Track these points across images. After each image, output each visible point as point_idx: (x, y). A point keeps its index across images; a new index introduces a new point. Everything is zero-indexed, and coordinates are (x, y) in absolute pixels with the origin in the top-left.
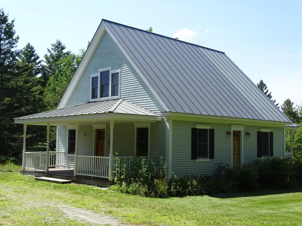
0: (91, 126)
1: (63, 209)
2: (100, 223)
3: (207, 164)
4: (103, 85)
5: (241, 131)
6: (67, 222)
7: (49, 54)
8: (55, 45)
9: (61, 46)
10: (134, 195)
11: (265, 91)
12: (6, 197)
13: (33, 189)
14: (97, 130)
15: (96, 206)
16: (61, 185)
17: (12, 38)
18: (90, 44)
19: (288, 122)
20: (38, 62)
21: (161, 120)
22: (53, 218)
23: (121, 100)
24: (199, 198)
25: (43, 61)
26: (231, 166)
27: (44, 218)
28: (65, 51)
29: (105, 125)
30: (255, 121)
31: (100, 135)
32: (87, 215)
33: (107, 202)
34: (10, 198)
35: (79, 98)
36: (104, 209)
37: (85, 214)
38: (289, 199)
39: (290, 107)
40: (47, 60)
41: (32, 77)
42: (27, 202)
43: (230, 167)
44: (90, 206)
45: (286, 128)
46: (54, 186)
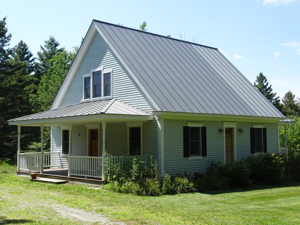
0: (85, 126)
1: (57, 208)
2: (91, 221)
3: (200, 162)
4: (95, 85)
5: (234, 128)
6: (59, 221)
7: (42, 52)
8: (48, 41)
9: (55, 43)
10: (126, 193)
11: (265, 84)
12: (2, 198)
13: (28, 190)
14: (91, 130)
15: (88, 205)
16: (56, 185)
17: (4, 37)
18: (83, 41)
19: (282, 117)
20: (31, 60)
21: (152, 119)
22: (47, 217)
23: (113, 100)
24: (190, 195)
25: (37, 59)
26: (224, 163)
27: (38, 217)
28: (58, 48)
29: (99, 125)
30: (247, 118)
31: (94, 134)
32: (79, 214)
33: (100, 201)
34: (5, 199)
35: (72, 98)
36: (95, 208)
37: (77, 213)
38: (280, 194)
39: (291, 100)
40: (41, 57)
41: (25, 76)
42: (22, 203)
43: (222, 164)
44: (82, 205)
45: (280, 123)
46: (48, 187)
